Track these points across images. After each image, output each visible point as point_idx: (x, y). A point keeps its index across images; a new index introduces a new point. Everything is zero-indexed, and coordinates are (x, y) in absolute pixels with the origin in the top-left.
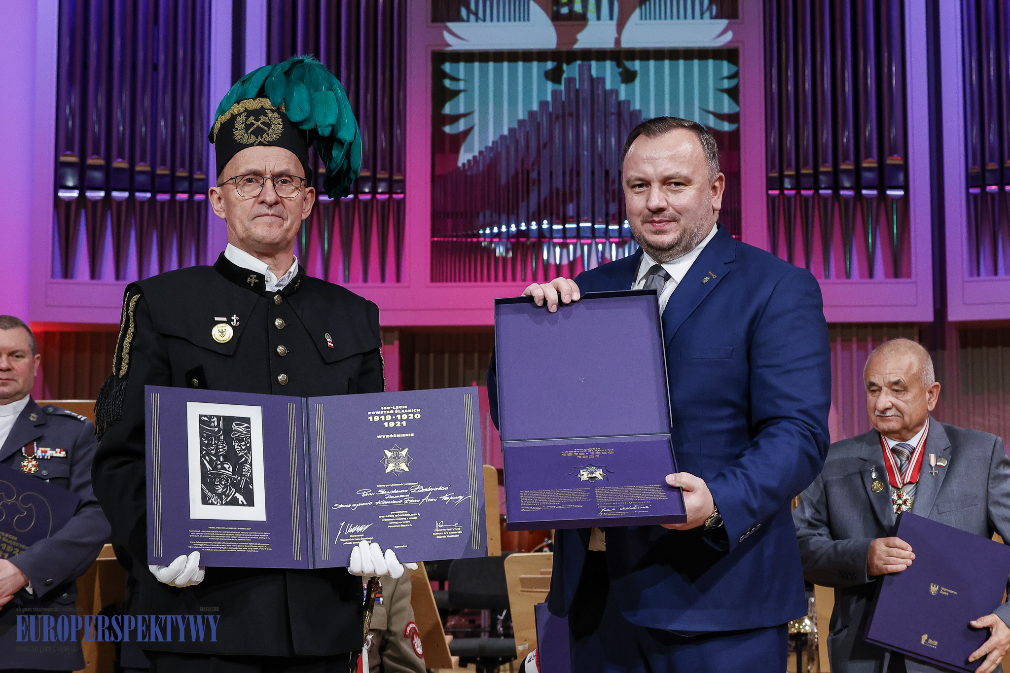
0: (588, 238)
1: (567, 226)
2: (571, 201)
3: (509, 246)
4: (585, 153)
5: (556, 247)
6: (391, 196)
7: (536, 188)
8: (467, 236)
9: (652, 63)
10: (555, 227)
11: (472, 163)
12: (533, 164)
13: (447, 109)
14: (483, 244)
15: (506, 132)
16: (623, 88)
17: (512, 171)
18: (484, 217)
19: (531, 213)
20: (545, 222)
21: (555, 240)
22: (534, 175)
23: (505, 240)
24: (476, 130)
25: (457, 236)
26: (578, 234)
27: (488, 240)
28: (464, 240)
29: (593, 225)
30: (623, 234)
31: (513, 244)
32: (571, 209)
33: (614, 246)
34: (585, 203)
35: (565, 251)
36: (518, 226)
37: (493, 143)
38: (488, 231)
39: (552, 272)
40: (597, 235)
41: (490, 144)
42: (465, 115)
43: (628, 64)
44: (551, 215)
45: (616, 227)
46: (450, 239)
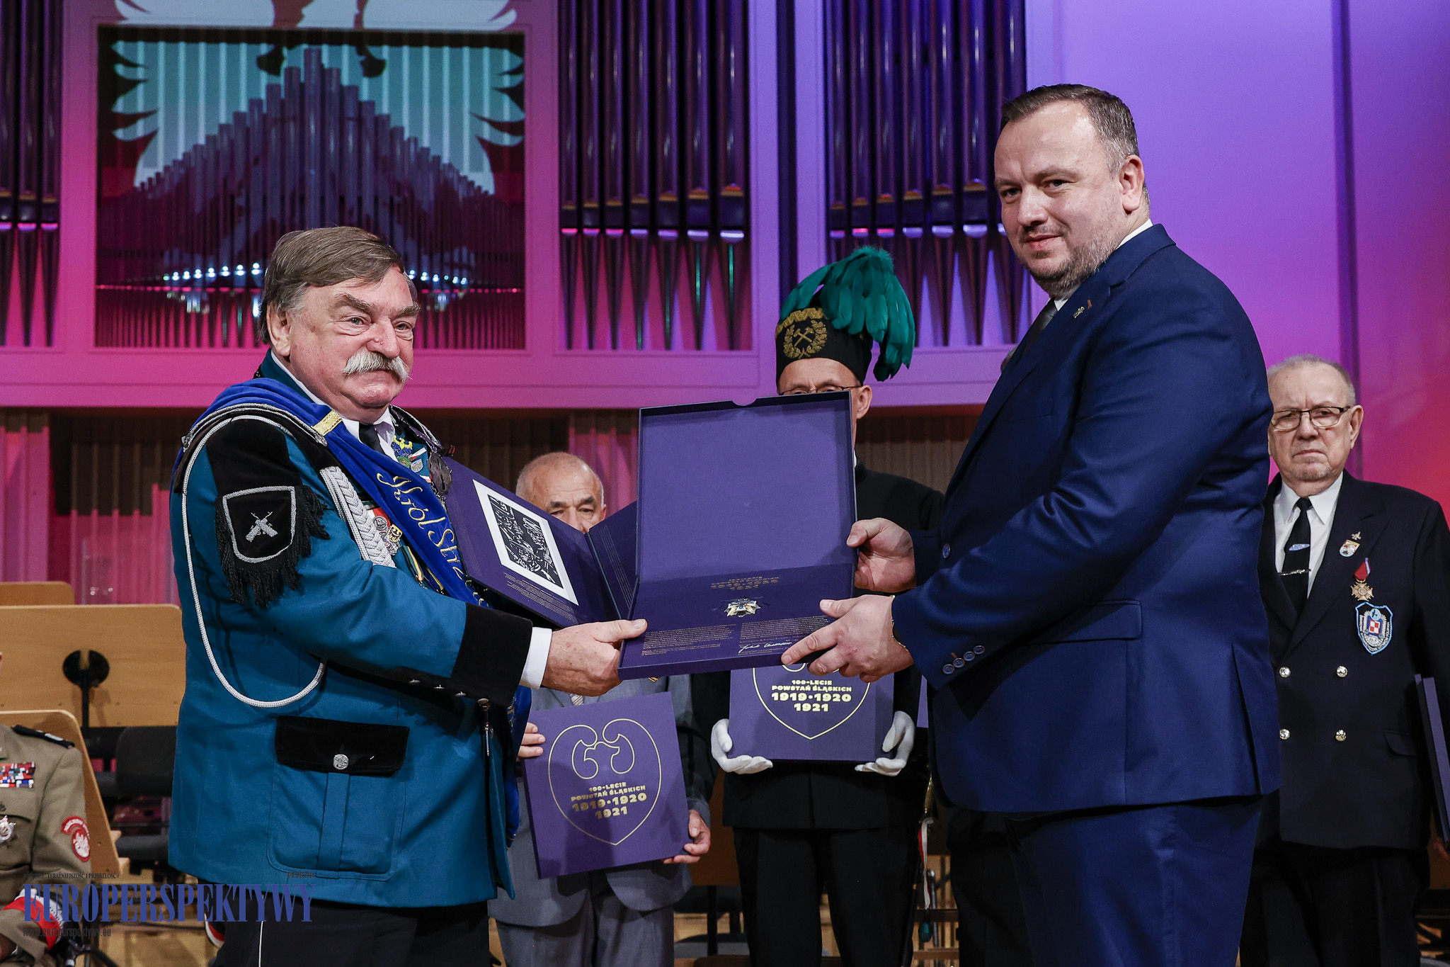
3: (205, 297)
4: (313, 172)
6: (39, 226)
7: (243, 219)
8: (147, 284)
9: (406, 51)
11: (154, 183)
12: (240, 187)
13: (120, 106)
14: (169, 296)
15: (202, 141)
17: (211, 195)
18: (171, 256)
19: (236, 252)
20: (256, 266)
22: (240, 201)
23: (199, 290)
24: (161, 136)
25: (132, 284)
27: (176, 289)
28: (142, 289)
31: (210, 295)
36: (218, 270)
37: (184, 155)
41: (180, 157)
42: (144, 115)
46: (123, 288)
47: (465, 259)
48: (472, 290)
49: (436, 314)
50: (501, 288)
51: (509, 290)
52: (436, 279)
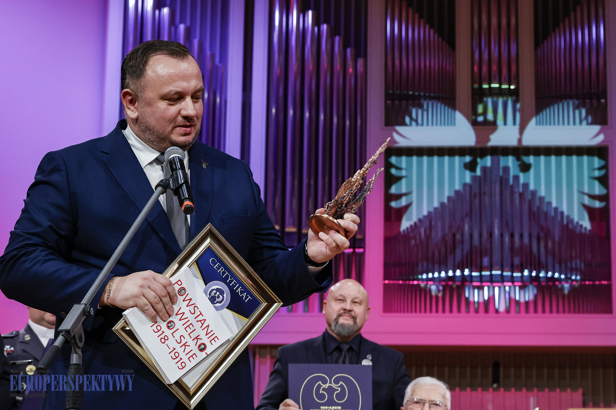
0: (498, 282)
1: (483, 273)
2: (486, 255)
3: (440, 286)
4: (496, 220)
5: (475, 289)
6: (354, 250)
7: (460, 245)
8: (410, 280)
9: (542, 158)
10: (474, 274)
12: (458, 229)
13: (393, 190)
14: (421, 285)
15: (437, 205)
16: (521, 175)
18: (422, 265)
19: (456, 263)
20: (467, 270)
21: (475, 284)
22: (459, 237)
23: (437, 283)
24: (414, 206)
25: (402, 280)
26: (492, 279)
27: (425, 282)
28: (407, 282)
29: (502, 272)
30: (525, 279)
31: (443, 286)
32: (486, 261)
33: (517, 288)
34: (496, 257)
35: (481, 292)
37: (428, 213)
38: (425, 276)
39: (472, 307)
40: (505, 279)
41: (426, 214)
42: (406, 194)
43: (525, 159)
44: (471, 265)
45: (519, 274)
46: (397, 282)
47: (578, 266)
48: (583, 282)
49: (563, 295)
51: (603, 282)
52: (563, 277)
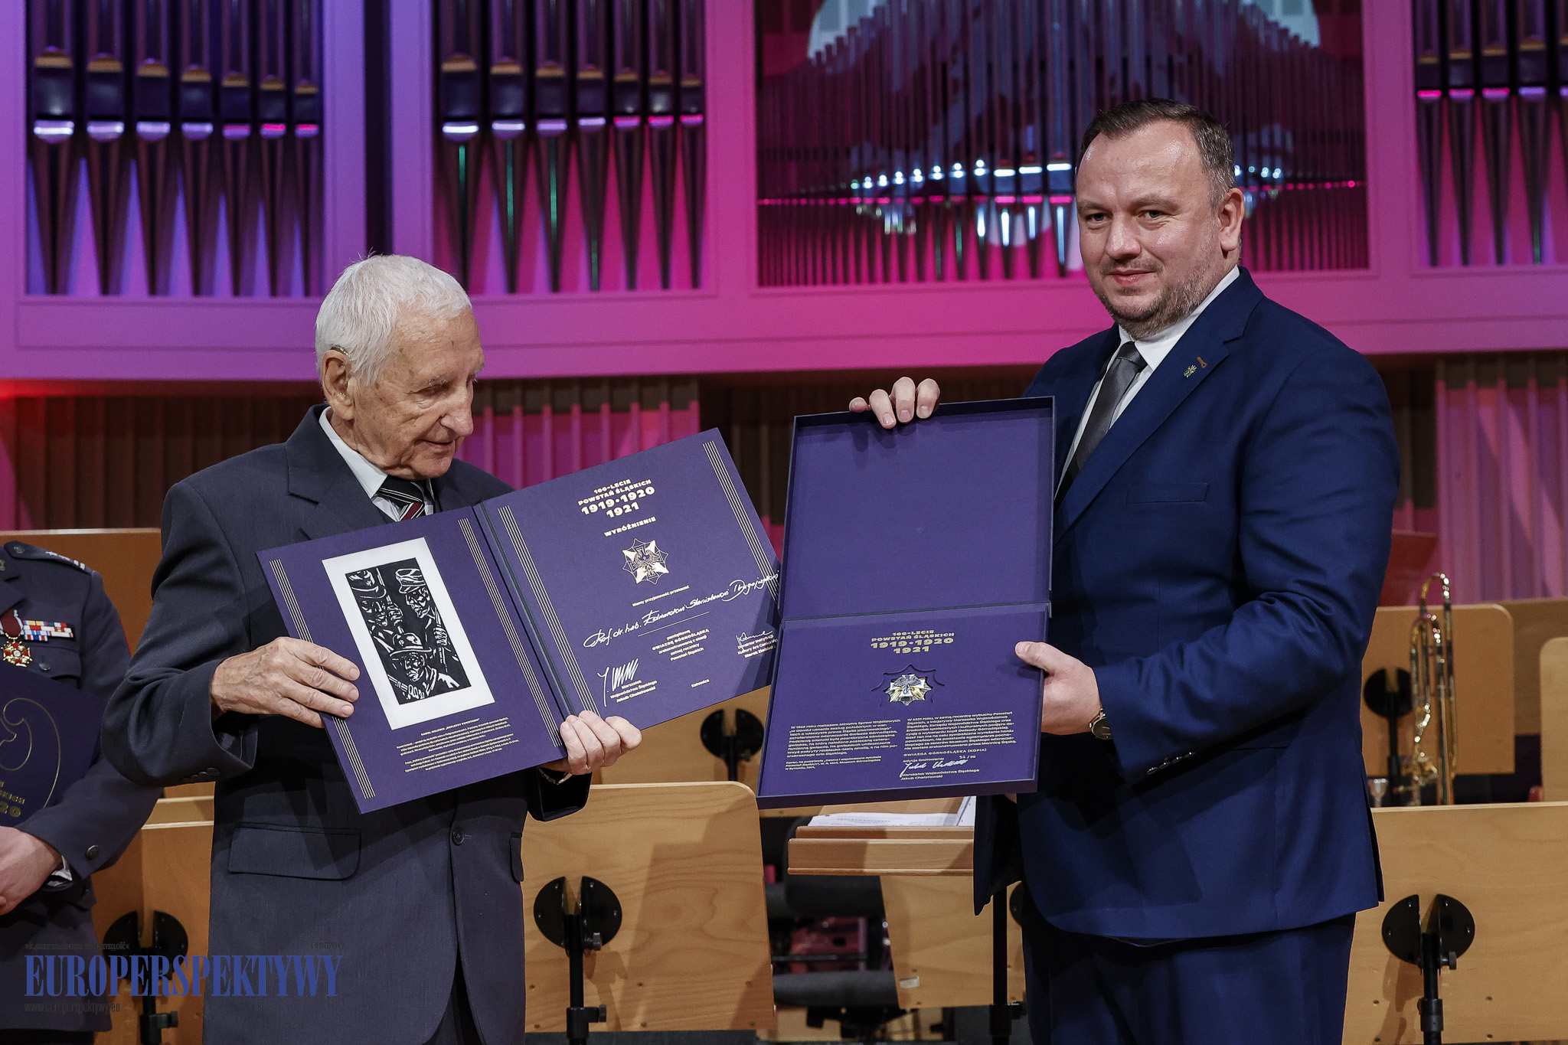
0: (1063, 194)
1: (1023, 170)
2: (1030, 120)
3: (910, 211)
4: (1056, 26)
5: (1001, 213)
6: (677, 120)
7: (961, 96)
8: (828, 195)
10: (1000, 173)
11: (835, 51)
12: (955, 51)
14: (859, 210)
17: (914, 66)
18: (861, 157)
19: (951, 147)
20: (980, 163)
21: (1001, 199)
22: (956, 73)
23: (901, 201)
25: (807, 196)
26: (1045, 185)
27: (869, 201)
28: (821, 202)
31: (917, 209)
32: (1030, 137)
34: (1059, 124)
35: (1019, 220)
36: (926, 171)
37: (875, 10)
38: (868, 184)
39: (996, 263)
41: (870, 14)
44: (992, 149)
46: (795, 202)
47: (1278, 142)
48: (1290, 187)
50: (1332, 180)
51: (1344, 184)
